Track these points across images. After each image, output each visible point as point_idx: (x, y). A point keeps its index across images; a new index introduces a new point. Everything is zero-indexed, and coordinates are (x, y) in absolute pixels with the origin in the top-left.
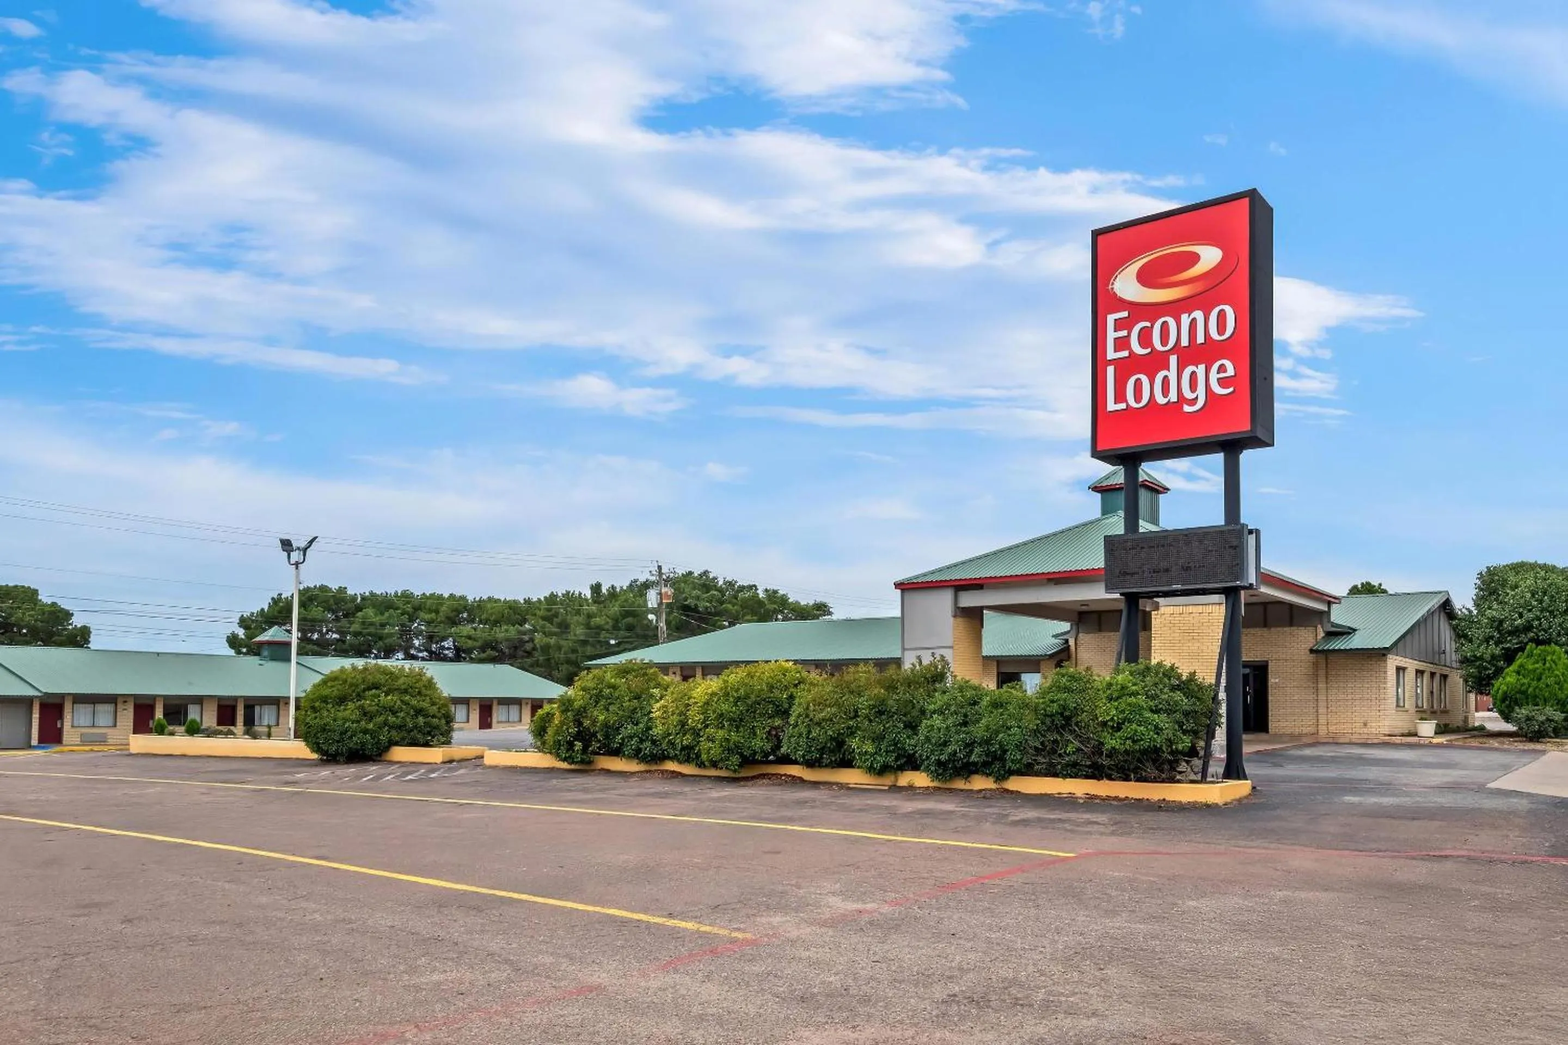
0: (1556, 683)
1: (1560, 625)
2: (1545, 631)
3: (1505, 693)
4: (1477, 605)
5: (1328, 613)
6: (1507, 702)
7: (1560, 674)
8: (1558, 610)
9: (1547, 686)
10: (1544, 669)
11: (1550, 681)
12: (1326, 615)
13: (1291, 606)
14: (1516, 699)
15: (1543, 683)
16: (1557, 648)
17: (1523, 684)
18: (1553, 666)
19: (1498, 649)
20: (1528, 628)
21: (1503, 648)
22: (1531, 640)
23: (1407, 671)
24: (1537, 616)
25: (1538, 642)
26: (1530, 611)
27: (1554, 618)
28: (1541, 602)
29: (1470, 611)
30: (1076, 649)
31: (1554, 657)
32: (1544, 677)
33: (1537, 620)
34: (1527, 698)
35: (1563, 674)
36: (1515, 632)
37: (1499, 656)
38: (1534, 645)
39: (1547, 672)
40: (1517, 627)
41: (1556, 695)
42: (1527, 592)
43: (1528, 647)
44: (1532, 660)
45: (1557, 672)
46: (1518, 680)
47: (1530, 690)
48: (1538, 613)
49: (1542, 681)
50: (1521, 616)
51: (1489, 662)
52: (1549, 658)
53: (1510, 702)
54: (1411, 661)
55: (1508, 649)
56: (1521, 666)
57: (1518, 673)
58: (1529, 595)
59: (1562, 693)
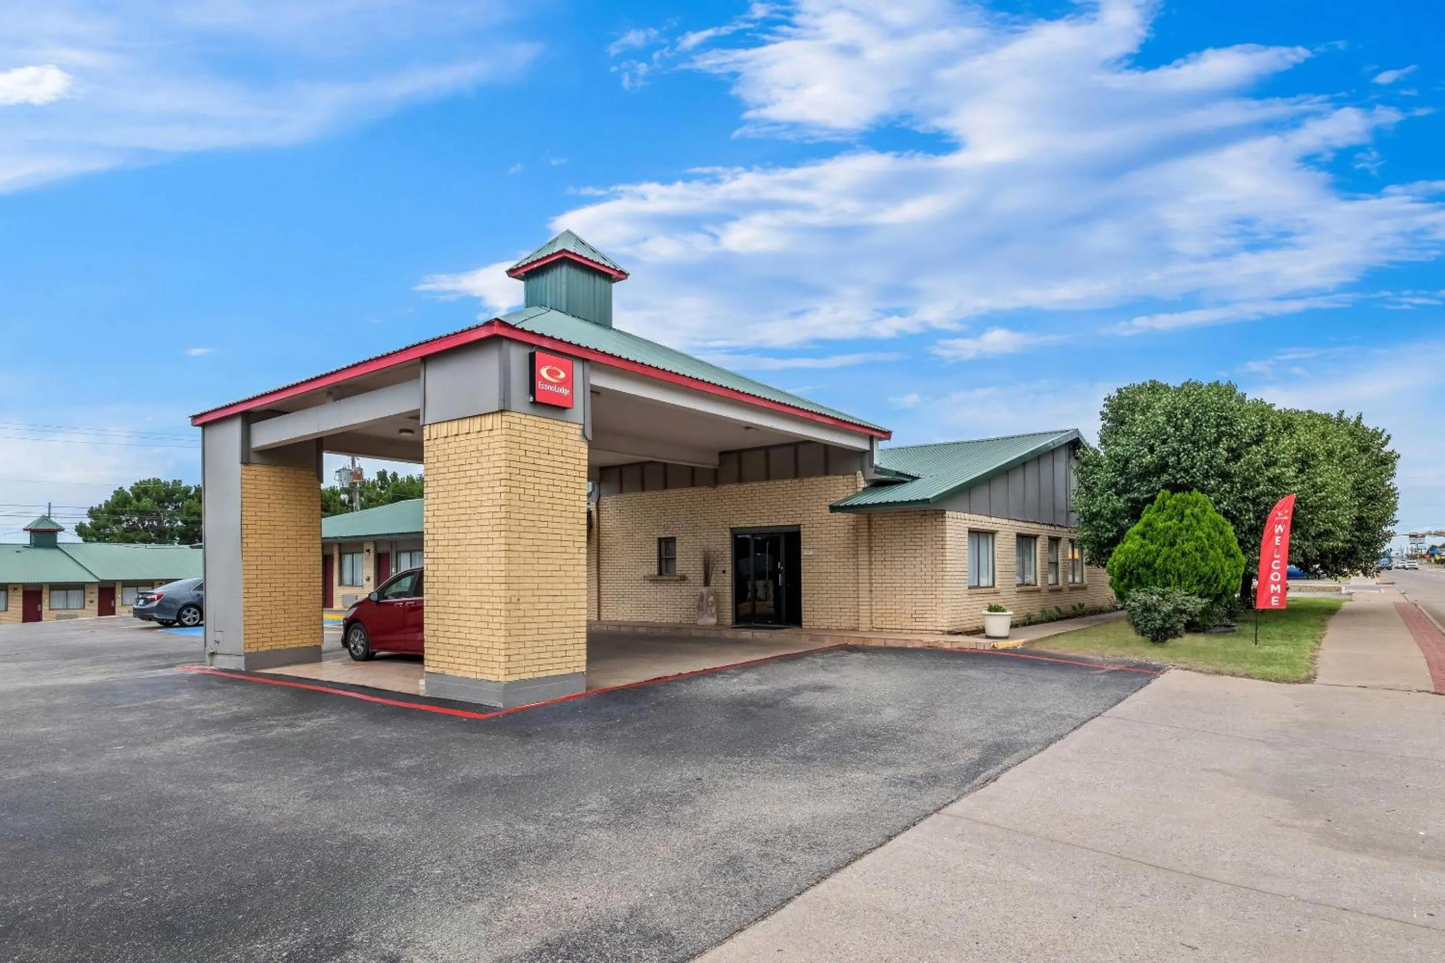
0: (1196, 550)
1: (1208, 462)
2: (1186, 471)
3: (1123, 565)
4: (1103, 442)
5: (871, 452)
6: (1126, 581)
7: (1204, 535)
8: (1205, 440)
9: (1184, 554)
10: (1180, 529)
11: (1188, 546)
12: (865, 457)
13: (827, 448)
14: (1139, 574)
15: (1177, 550)
16: (1202, 497)
17: (1148, 553)
18: (1195, 523)
19: (1122, 500)
20: (1162, 467)
21: (1129, 500)
22: (1166, 486)
23: (997, 536)
24: (1174, 449)
25: (1175, 488)
26: (1164, 442)
27: (1198, 451)
28: (1178, 428)
29: (1096, 452)
30: (598, 516)
31: (1196, 510)
32: (1179, 541)
33: (1173, 455)
34: (1155, 574)
35: (1209, 536)
36: (1145, 474)
37: (1122, 510)
38: (1168, 492)
39: (1184, 532)
40: (1147, 467)
41: (1195, 568)
42: (1161, 414)
43: (1159, 496)
44: (1163, 517)
45: (1199, 533)
46: (1142, 546)
47: (1159, 561)
48: (1176, 445)
49: (1177, 546)
50: (1152, 450)
51: (1108, 520)
52: (1188, 512)
53: (1130, 580)
54: (1005, 521)
55: (1133, 500)
56: (1149, 525)
57: (1143, 535)
58: (1162, 419)
59: (1207, 565)
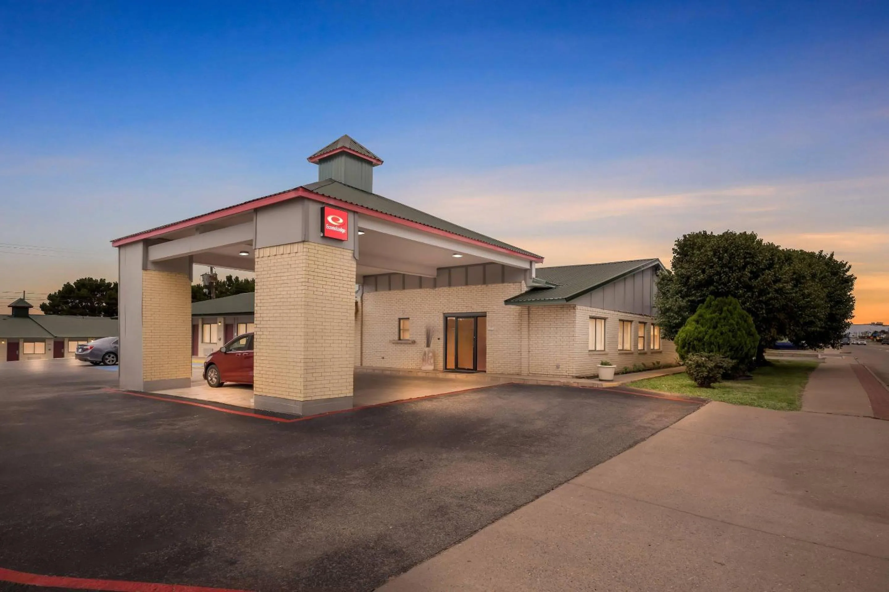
0: (730, 331)
1: (738, 279)
2: (725, 284)
3: (684, 340)
4: (674, 266)
5: (530, 270)
6: (686, 348)
7: (734, 323)
8: (737, 266)
9: (722, 334)
10: (720, 319)
11: (725, 329)
12: (528, 272)
13: (503, 267)
14: (694, 345)
15: (718, 331)
16: (734, 300)
17: (699, 333)
18: (729, 315)
19: (685, 301)
20: (709, 282)
21: (689, 301)
22: (712, 293)
23: (607, 321)
24: (718, 272)
25: (716, 294)
26: (712, 267)
27: (733, 272)
28: (720, 259)
29: (670, 272)
30: (362, 305)
31: (730, 307)
32: (719, 325)
33: (717, 275)
34: (704, 344)
35: (738, 323)
36: (700, 286)
37: (684, 307)
38: (713, 297)
39: (722, 321)
40: (700, 282)
41: (729, 341)
42: (710, 251)
43: (708, 299)
44: (710, 311)
45: (731, 321)
46: (696, 328)
47: (707, 337)
48: (719, 269)
49: (718, 329)
50: (704, 272)
51: (676, 313)
52: (725, 308)
53: (689, 348)
54: (613, 312)
55: (692, 301)
56: (700, 316)
57: (697, 322)
58: (710, 254)
59: (736, 340)
